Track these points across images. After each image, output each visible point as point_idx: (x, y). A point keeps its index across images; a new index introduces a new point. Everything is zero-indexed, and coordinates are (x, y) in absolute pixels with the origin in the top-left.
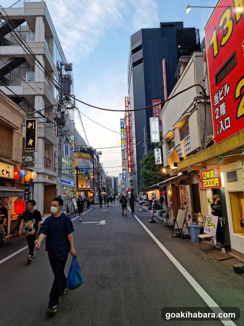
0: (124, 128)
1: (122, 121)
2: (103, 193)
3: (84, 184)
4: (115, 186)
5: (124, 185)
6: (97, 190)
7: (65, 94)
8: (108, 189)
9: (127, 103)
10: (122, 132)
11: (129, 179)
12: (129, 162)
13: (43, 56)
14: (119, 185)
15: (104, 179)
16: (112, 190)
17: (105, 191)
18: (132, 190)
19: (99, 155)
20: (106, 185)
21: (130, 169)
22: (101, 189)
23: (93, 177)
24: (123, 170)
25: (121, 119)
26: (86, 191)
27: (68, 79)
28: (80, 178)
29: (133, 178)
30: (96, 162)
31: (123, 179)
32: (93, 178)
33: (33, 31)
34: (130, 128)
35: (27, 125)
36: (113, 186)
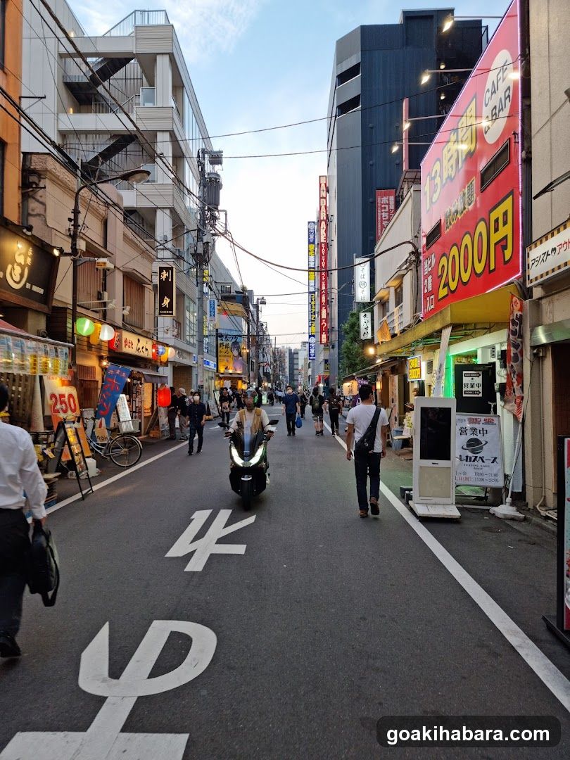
0: (316, 243)
1: (312, 226)
2: (266, 384)
3: (231, 365)
4: (292, 369)
5: (310, 370)
6: (255, 378)
7: (209, 209)
8: (277, 377)
9: (325, 189)
10: (312, 252)
11: (321, 358)
12: (324, 321)
13: (170, 134)
14: (300, 368)
15: (268, 356)
16: (284, 378)
17: (269, 381)
18: (327, 381)
19: (260, 306)
20: (272, 367)
21: (324, 336)
22: (262, 376)
23: (248, 351)
24: (310, 336)
25: (309, 223)
26: (234, 379)
27: (216, 181)
28: (223, 354)
29: (330, 355)
30: (254, 320)
31: (310, 356)
32: (248, 354)
33: (152, 84)
34: (327, 246)
35: (160, 275)
36: (287, 370)
